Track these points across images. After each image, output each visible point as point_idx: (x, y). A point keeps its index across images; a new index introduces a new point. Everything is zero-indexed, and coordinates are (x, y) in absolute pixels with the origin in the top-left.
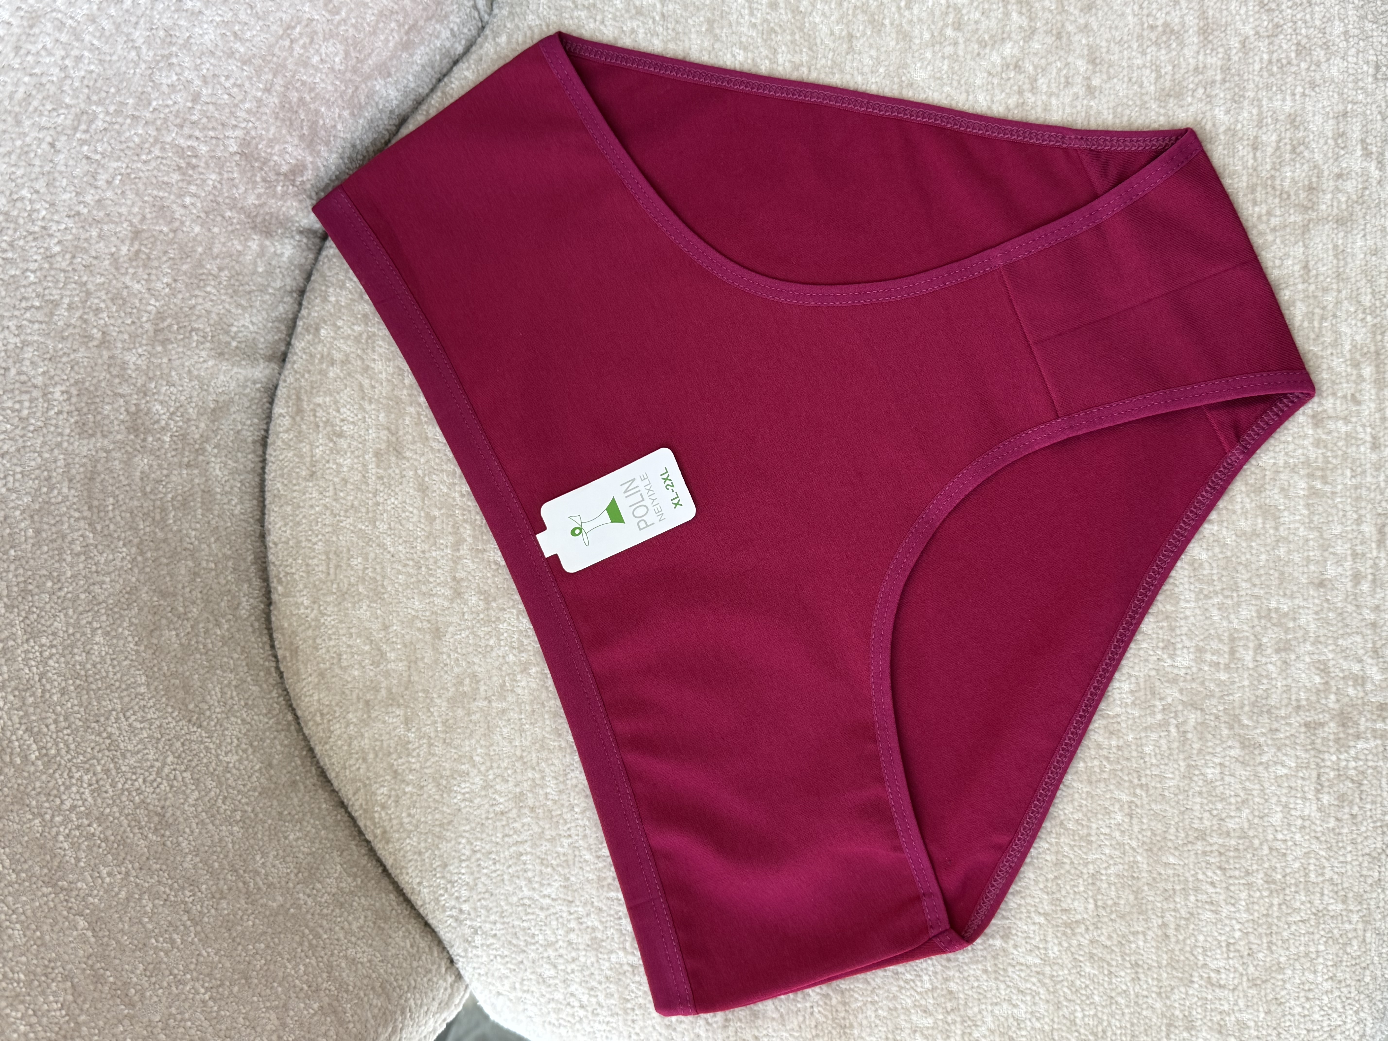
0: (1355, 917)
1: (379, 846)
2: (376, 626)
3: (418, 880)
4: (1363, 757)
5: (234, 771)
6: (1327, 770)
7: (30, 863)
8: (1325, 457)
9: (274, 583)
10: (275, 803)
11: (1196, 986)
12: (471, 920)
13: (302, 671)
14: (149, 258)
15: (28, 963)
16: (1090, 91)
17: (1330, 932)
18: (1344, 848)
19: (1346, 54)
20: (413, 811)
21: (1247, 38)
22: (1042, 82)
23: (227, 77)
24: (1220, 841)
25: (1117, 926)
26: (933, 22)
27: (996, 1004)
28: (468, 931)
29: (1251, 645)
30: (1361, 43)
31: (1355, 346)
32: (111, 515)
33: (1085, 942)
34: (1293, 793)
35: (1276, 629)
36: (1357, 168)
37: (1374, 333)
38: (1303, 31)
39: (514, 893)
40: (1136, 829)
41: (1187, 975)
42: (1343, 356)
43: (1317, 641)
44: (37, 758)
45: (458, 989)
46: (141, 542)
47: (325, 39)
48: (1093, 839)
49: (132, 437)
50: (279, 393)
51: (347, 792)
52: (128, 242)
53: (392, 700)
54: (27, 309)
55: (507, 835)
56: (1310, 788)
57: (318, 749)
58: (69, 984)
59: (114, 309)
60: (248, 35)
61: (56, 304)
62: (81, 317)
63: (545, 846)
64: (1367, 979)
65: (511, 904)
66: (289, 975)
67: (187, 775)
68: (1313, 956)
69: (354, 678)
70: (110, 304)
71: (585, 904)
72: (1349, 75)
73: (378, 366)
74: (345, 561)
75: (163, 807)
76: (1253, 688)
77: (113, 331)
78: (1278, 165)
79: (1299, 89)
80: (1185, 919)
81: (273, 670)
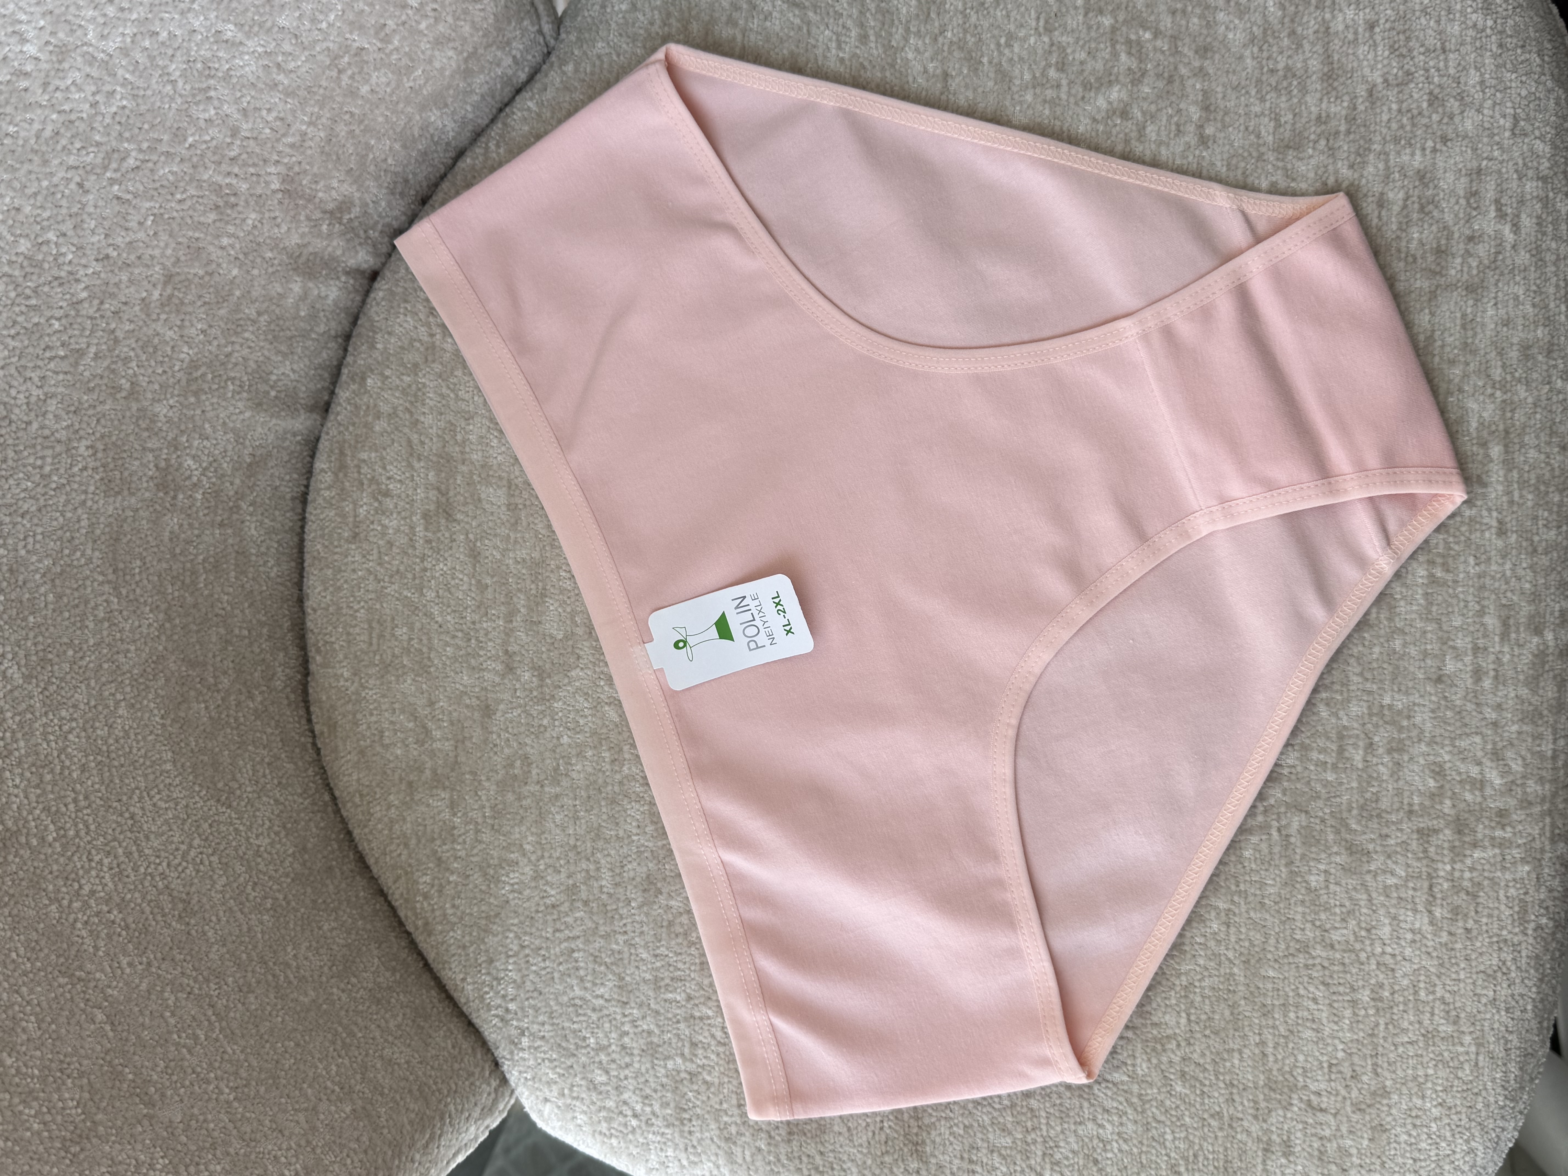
0: (1467, 1039)
1: (420, 938)
2: (421, 701)
3: (461, 976)
4: (1479, 867)
5: (265, 855)
6: (1440, 881)
7: (46, 951)
8: (1447, 543)
9: (312, 652)
10: (309, 890)
11: (1295, 1109)
12: (518, 1020)
13: (341, 747)
14: (182, 303)
15: (42, 1059)
16: (1203, 141)
17: (1441, 1054)
18: (1457, 964)
19: (1481, 106)
20: (457, 902)
21: (1375, 85)
22: (1150, 129)
23: (269, 110)
24: (1324, 954)
25: (1211, 1042)
26: (1035, 61)
27: (1080, 1123)
28: (514, 1032)
29: (1361, 744)
30: (1498, 95)
31: (1482, 424)
32: (137, 578)
33: (1177, 1059)
34: (1403, 904)
35: (1388, 727)
36: (1490, 231)
37: (1503, 410)
38: (1436, 79)
39: (565, 993)
40: (1233, 939)
41: (1285, 1097)
42: (1469, 434)
43: (1432, 742)
44: (55, 840)
45: (503, 1094)
46: (169, 608)
47: (376, 69)
48: (1187, 948)
49: (161, 494)
50: (321, 446)
51: (387, 880)
52: (159, 287)
53: (438, 781)
54: (51, 359)
55: (558, 930)
56: (1421, 900)
57: (356, 832)
58: (85, 1081)
59: (144, 357)
60: (292, 65)
61: (82, 353)
62: (108, 367)
63: (599, 943)
64: (1480, 1106)
65: (561, 1005)
66: (320, 1076)
67: (215, 859)
68: (1421, 1080)
69: (397, 757)
70: (140, 352)
71: (641, 1005)
72: (1485, 129)
73: (428, 420)
74: (389, 630)
75: (188, 894)
76: (1362, 791)
77: (143, 381)
78: (1405, 225)
79: (1430, 144)
80: (1285, 1037)
81: (309, 746)
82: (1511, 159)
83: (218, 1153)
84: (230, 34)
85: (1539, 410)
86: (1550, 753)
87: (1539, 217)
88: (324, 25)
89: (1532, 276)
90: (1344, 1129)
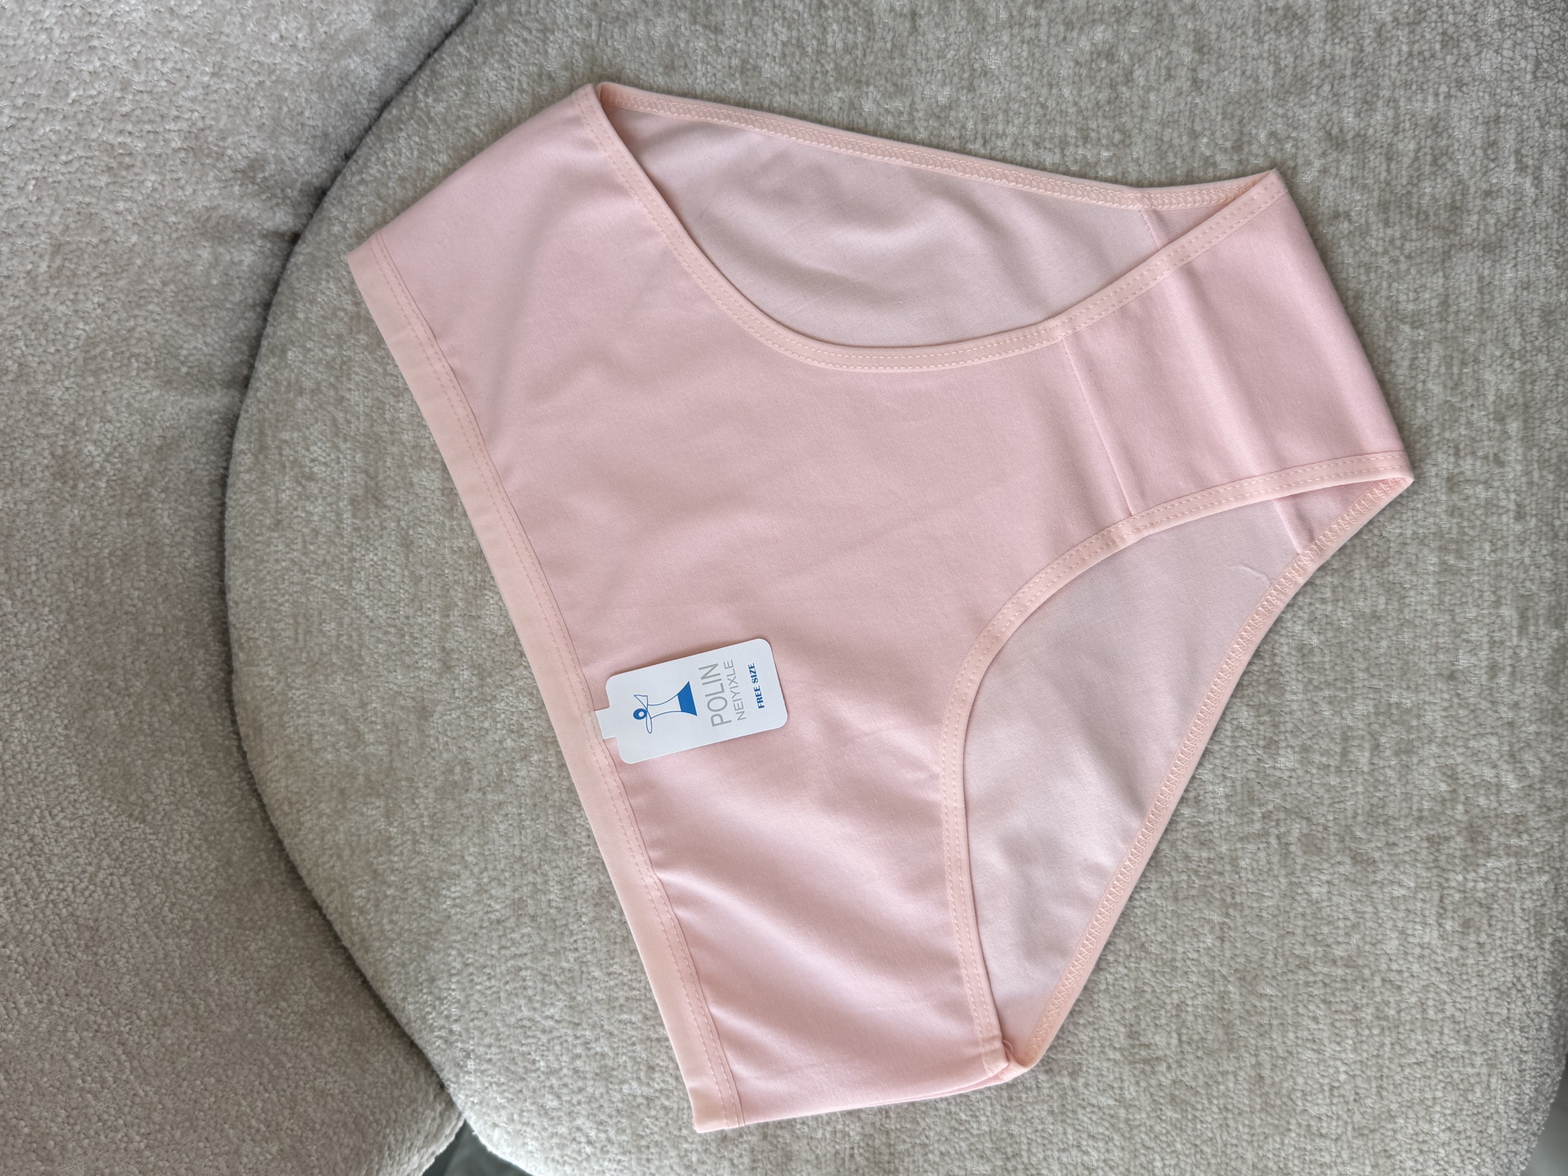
0: (1479, 1060)
1: (357, 955)
2: (353, 702)
3: (402, 995)
4: (1493, 878)
5: (184, 872)
6: (1451, 892)
8: (1461, 527)
9: (235, 649)
10: (234, 908)
11: (1293, 1135)
12: (463, 1042)
13: (268, 752)
14: (75, 275)
16: (1196, 85)
17: (1450, 1076)
19: (1500, 46)
20: (395, 917)
21: (1384, 25)
22: (1138, 74)
23: (164, 61)
24: (1326, 970)
25: (1204, 1064)
27: (1063, 1150)
29: (1367, 745)
30: (1519, 34)
31: (1500, 397)
32: (34, 577)
33: (1167, 1082)
34: (1411, 917)
35: (1397, 728)
36: (1509, 185)
37: (1523, 382)
38: (1451, 18)
39: (512, 1013)
40: (1228, 954)
41: (1283, 1123)
42: (1486, 408)
45: (449, 1118)
46: (71, 608)
47: (284, 13)
48: (1178, 964)
49: (59, 484)
50: (240, 425)
51: (320, 892)
52: (47, 258)
53: (371, 788)
55: (504, 947)
56: (1431, 913)
57: (286, 842)
59: (33, 336)
60: (187, 10)
63: (549, 960)
64: (1491, 1130)
65: (509, 1026)
66: (244, 1114)
67: (127, 880)
68: (1430, 1103)
69: (327, 762)
70: (27, 330)
71: (593, 1027)
72: (1503, 72)
73: (354, 397)
74: (316, 625)
75: (96, 920)
76: (1368, 796)
77: (33, 362)
78: (1417, 179)
79: (1443, 89)
80: (1284, 1059)
81: (234, 749)
82: (1532, 105)
85: (1561, 382)
87: (1562, 169)
89: (1555, 235)
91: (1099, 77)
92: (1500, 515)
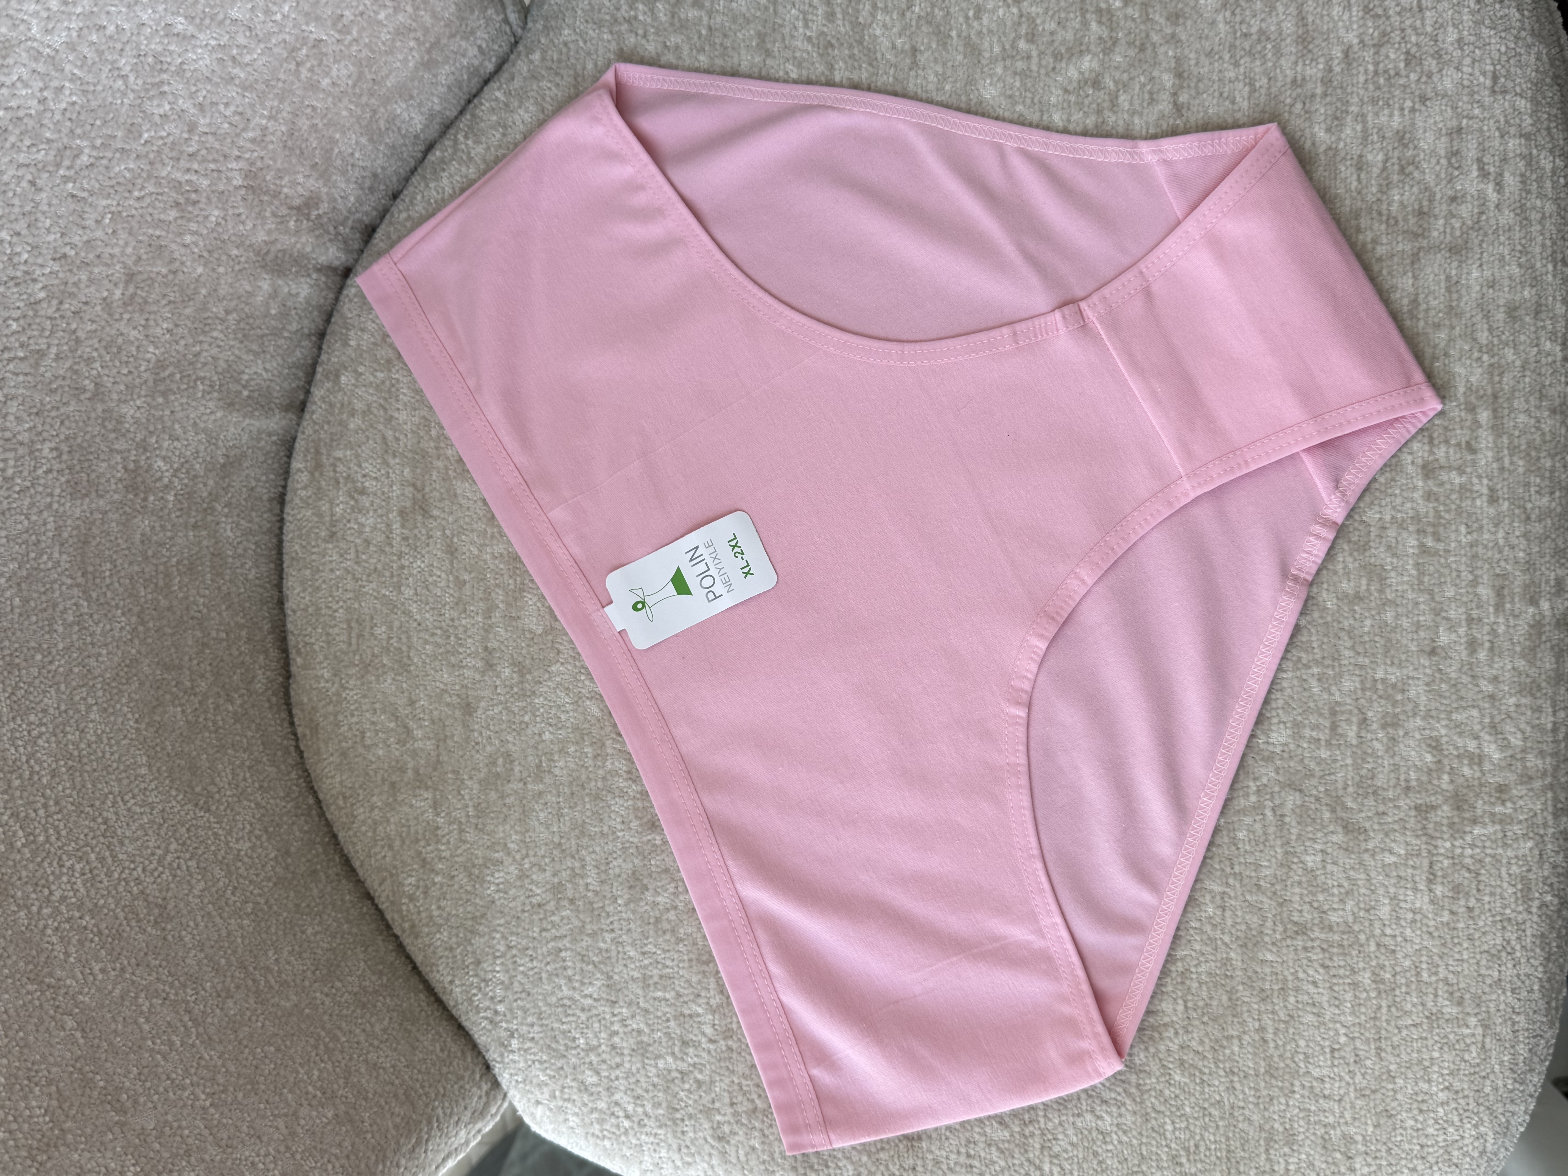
0: (1473, 1021)
1: (407, 941)
2: (402, 701)
3: (449, 978)
4: (1480, 844)
5: (246, 860)
6: (1440, 858)
7: (14, 958)
8: (1437, 511)
9: (293, 654)
10: (292, 894)
11: (1297, 1096)
12: (507, 1022)
13: (323, 750)
14: (146, 302)
15: (9, 1066)
16: (1177, 107)
17: (1446, 1037)
18: (1460, 944)
19: (1460, 63)
20: (443, 903)
21: (1351, 46)
22: (1123, 98)
23: (227, 105)
24: (1323, 936)
25: (1209, 1029)
26: (1004, 33)
27: (1079, 1115)
28: (504, 1034)
29: (1354, 719)
30: (1477, 51)
31: (1470, 389)
32: (108, 581)
33: (1174, 1047)
34: (1403, 883)
35: (1383, 702)
36: (1473, 191)
37: (1491, 374)
38: (1413, 39)
39: (553, 993)
40: (1229, 922)
41: (1287, 1084)
42: (1457, 399)
43: (1428, 716)
44: (23, 845)
45: (495, 1098)
46: (142, 611)
47: (336, 61)
49: (131, 496)
50: (297, 445)
51: (373, 882)
52: (121, 286)
53: (420, 782)
54: (10, 360)
55: (545, 930)
56: (1421, 879)
57: (341, 835)
58: (54, 1088)
59: (108, 358)
60: (247, 58)
61: (41, 354)
62: (70, 368)
63: (587, 941)
64: (1488, 1090)
65: (550, 1005)
66: (301, 1080)
67: (192, 864)
68: (1427, 1064)
69: (379, 758)
70: (103, 352)
71: (630, 1004)
72: (1464, 87)
73: (402, 416)
74: (368, 629)
75: (164, 899)
76: (1357, 767)
77: (108, 382)
78: (1386, 187)
79: (1408, 104)
80: (1284, 1022)
81: (292, 749)
82: (1492, 117)
83: (193, 1160)
84: (180, 27)
85: (1528, 373)
86: (1549, 726)
87: (1522, 175)
88: (278, 17)
89: (1517, 236)
90: (1348, 1115)
91: (1086, 102)
92: (1474, 499)
